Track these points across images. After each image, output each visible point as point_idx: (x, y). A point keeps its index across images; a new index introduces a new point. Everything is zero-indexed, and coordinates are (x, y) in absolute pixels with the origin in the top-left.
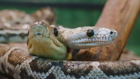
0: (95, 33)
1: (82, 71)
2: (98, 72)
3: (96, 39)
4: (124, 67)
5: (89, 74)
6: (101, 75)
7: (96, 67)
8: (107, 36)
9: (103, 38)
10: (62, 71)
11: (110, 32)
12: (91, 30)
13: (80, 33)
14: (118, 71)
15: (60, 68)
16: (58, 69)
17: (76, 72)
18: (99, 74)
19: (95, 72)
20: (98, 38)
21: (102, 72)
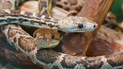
0: (84, 26)
1: (97, 66)
2: (107, 65)
3: (85, 29)
4: (121, 61)
5: (102, 67)
6: (109, 67)
7: (105, 62)
8: (92, 28)
9: (89, 29)
10: (84, 67)
11: (94, 25)
12: (81, 24)
13: (74, 26)
14: (118, 63)
15: (82, 65)
16: (81, 66)
17: (93, 67)
18: (108, 67)
19: (105, 66)
20: (86, 29)
21: (110, 65)
